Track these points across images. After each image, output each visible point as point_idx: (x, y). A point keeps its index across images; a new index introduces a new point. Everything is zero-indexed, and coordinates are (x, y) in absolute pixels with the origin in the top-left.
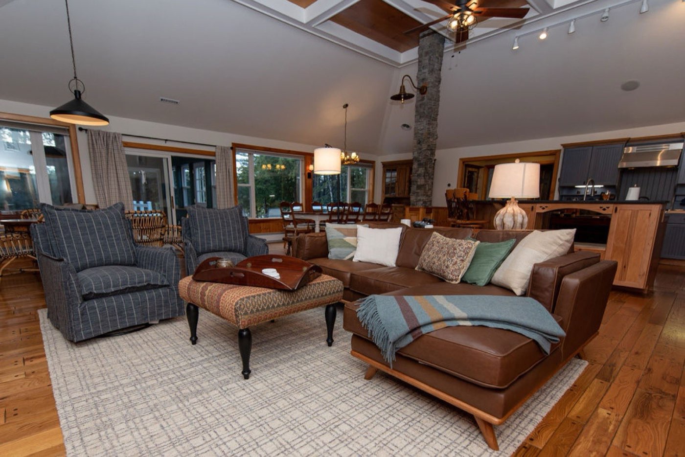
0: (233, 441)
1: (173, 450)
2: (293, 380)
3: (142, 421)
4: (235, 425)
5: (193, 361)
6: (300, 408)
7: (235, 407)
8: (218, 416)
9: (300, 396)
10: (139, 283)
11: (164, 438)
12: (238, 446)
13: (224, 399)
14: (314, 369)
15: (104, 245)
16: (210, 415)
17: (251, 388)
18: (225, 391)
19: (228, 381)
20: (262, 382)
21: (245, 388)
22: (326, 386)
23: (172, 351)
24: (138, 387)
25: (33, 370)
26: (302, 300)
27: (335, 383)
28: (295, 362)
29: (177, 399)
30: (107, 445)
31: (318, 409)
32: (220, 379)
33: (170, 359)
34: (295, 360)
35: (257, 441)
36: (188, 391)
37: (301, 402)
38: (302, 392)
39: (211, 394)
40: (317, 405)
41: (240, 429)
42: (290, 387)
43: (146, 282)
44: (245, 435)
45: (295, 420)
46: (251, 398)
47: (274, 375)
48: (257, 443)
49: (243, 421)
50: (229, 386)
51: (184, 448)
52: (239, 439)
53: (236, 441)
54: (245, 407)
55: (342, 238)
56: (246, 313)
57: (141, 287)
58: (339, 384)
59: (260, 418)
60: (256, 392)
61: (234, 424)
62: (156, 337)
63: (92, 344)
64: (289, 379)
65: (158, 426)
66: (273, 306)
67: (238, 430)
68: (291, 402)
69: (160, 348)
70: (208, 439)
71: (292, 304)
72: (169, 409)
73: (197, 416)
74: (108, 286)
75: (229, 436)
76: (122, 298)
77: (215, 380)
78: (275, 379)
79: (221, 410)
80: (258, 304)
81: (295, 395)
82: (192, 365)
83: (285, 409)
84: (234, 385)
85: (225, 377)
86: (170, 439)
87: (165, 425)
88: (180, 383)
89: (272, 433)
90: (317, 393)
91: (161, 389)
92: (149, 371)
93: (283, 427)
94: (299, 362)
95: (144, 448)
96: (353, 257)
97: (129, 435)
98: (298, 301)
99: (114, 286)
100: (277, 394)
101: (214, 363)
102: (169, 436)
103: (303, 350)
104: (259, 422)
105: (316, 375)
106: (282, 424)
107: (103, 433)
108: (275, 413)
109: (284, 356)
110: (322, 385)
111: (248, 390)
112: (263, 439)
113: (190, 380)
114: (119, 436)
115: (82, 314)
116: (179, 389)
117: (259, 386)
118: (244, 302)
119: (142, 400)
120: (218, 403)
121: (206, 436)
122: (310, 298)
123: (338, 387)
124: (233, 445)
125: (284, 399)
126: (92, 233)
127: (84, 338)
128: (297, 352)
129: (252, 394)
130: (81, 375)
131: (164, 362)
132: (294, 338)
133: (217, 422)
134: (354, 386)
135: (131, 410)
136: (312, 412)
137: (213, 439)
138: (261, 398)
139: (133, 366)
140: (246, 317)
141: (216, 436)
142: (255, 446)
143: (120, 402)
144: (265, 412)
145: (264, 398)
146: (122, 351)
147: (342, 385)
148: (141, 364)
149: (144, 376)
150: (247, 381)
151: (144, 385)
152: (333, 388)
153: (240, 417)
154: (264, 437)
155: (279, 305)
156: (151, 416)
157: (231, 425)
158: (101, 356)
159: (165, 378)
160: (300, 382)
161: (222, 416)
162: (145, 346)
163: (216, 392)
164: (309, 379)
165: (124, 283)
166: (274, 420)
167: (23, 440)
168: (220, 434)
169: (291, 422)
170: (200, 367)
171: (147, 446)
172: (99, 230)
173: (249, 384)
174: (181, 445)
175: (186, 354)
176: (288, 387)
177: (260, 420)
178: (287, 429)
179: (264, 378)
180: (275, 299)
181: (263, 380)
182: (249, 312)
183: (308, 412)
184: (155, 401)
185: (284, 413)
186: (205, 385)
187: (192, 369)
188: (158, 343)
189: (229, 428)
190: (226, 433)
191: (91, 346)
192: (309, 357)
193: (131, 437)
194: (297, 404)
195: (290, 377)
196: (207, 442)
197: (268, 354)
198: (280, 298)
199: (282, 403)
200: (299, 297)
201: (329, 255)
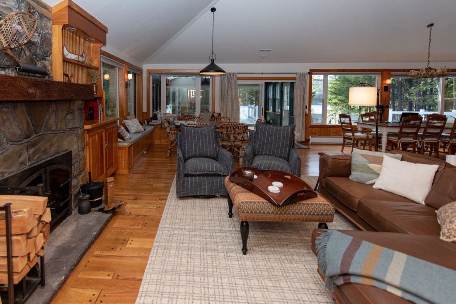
0: (213, 290)
1: (185, 277)
2: (272, 270)
3: (182, 253)
4: (220, 281)
5: (223, 228)
6: (264, 293)
7: (226, 269)
8: (215, 270)
9: (269, 284)
10: (211, 172)
11: (185, 268)
12: (213, 294)
13: (224, 261)
14: (294, 269)
15: (203, 146)
16: (212, 267)
17: (243, 262)
18: (227, 257)
19: (233, 251)
20: (252, 261)
21: (239, 260)
22: (294, 286)
23: (216, 218)
24: (191, 233)
25: (160, 206)
26: (289, 213)
27: (302, 288)
28: (283, 257)
29: (202, 249)
30: (164, 258)
31: (274, 300)
32: (230, 247)
33: (213, 223)
34: (285, 255)
35: (225, 297)
36: (210, 247)
37: (267, 289)
38: (273, 281)
39: (220, 254)
40: (277, 297)
41: (221, 285)
42: (268, 274)
43: (215, 171)
44: (220, 290)
45: (255, 298)
46: (239, 268)
47: (263, 260)
48: (224, 298)
49: (225, 280)
50: (231, 254)
51: (190, 278)
52: (216, 290)
53: (214, 290)
54: (232, 272)
55: (366, 164)
56: (243, 212)
57: (212, 174)
58: (306, 290)
59: (235, 284)
60: (244, 266)
61: (219, 279)
62: (214, 205)
63: (186, 199)
64: (270, 267)
65: (186, 259)
66: (264, 212)
67: (219, 284)
68: (261, 284)
69: (212, 213)
70: (202, 280)
71: (280, 214)
72: (196, 253)
73: (205, 264)
74: (196, 171)
75: (213, 285)
76: (202, 178)
77: (227, 247)
78: (262, 263)
79: (219, 267)
80: (253, 208)
81: (267, 282)
82: (221, 231)
83: (254, 287)
84: (235, 255)
85: (233, 247)
86: (187, 270)
87: (189, 261)
88: (209, 240)
89: (236, 298)
90: (283, 289)
91: (199, 239)
92: (200, 226)
93: (244, 298)
94: (286, 259)
95: (175, 269)
96: (374, 184)
97: (173, 258)
98: (285, 213)
99: (199, 172)
100: (256, 274)
101: (233, 235)
102: (187, 268)
103: (296, 251)
104: (233, 286)
105: (293, 275)
106: (245, 296)
107: (165, 251)
108: (246, 286)
109: (279, 250)
110: (292, 285)
111: (240, 262)
112: (229, 299)
113: (215, 240)
114: (170, 256)
115: (183, 183)
116: (206, 243)
117: (249, 263)
118: (243, 205)
119: (188, 242)
120: (219, 262)
121: (203, 278)
122: (297, 213)
123: (303, 292)
124: (211, 291)
125: (258, 280)
126: (198, 139)
127: (182, 196)
128: (290, 250)
129: (241, 266)
130: (173, 216)
131: (209, 223)
132: (297, 238)
133: (212, 273)
134: (316, 299)
135: (181, 245)
136: (269, 300)
137: (204, 282)
138: (244, 272)
139: (195, 219)
140: (244, 214)
141: (207, 281)
142: (222, 300)
143: (179, 238)
144: (240, 282)
145: (246, 273)
146: (195, 209)
147: (307, 293)
148: (199, 220)
149: (196, 228)
150: (244, 256)
151: (193, 233)
152: (298, 291)
153: (225, 277)
154: (230, 297)
155: (268, 213)
156: (187, 253)
157: (218, 279)
158: (185, 208)
159: (204, 234)
160: (276, 274)
161: (217, 271)
162: (206, 209)
163: (223, 254)
164: (285, 275)
165: (204, 170)
166: (242, 290)
167: (141, 239)
168: (209, 281)
169: (251, 298)
170: (224, 234)
171: (177, 268)
172: (202, 138)
173: (244, 259)
174: (189, 276)
175: (222, 223)
176: (266, 273)
177: (234, 285)
178: (246, 301)
179: (255, 259)
180: (266, 208)
181: (253, 260)
182: (245, 212)
183: (267, 298)
184: (193, 245)
185: (251, 289)
186: (220, 247)
187: (220, 234)
188: (213, 210)
189: (216, 280)
190: (213, 283)
191: (185, 201)
192: (297, 258)
193: (173, 259)
194: (263, 288)
195: (272, 267)
196: (201, 282)
197: (269, 242)
198: (270, 208)
199: (254, 282)
200: (287, 211)
201: (350, 177)
